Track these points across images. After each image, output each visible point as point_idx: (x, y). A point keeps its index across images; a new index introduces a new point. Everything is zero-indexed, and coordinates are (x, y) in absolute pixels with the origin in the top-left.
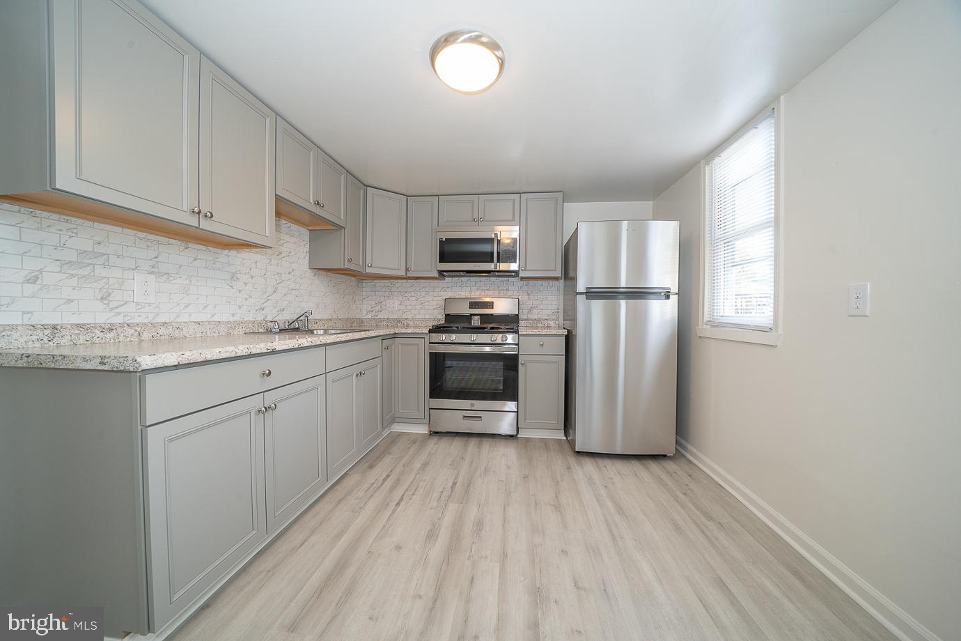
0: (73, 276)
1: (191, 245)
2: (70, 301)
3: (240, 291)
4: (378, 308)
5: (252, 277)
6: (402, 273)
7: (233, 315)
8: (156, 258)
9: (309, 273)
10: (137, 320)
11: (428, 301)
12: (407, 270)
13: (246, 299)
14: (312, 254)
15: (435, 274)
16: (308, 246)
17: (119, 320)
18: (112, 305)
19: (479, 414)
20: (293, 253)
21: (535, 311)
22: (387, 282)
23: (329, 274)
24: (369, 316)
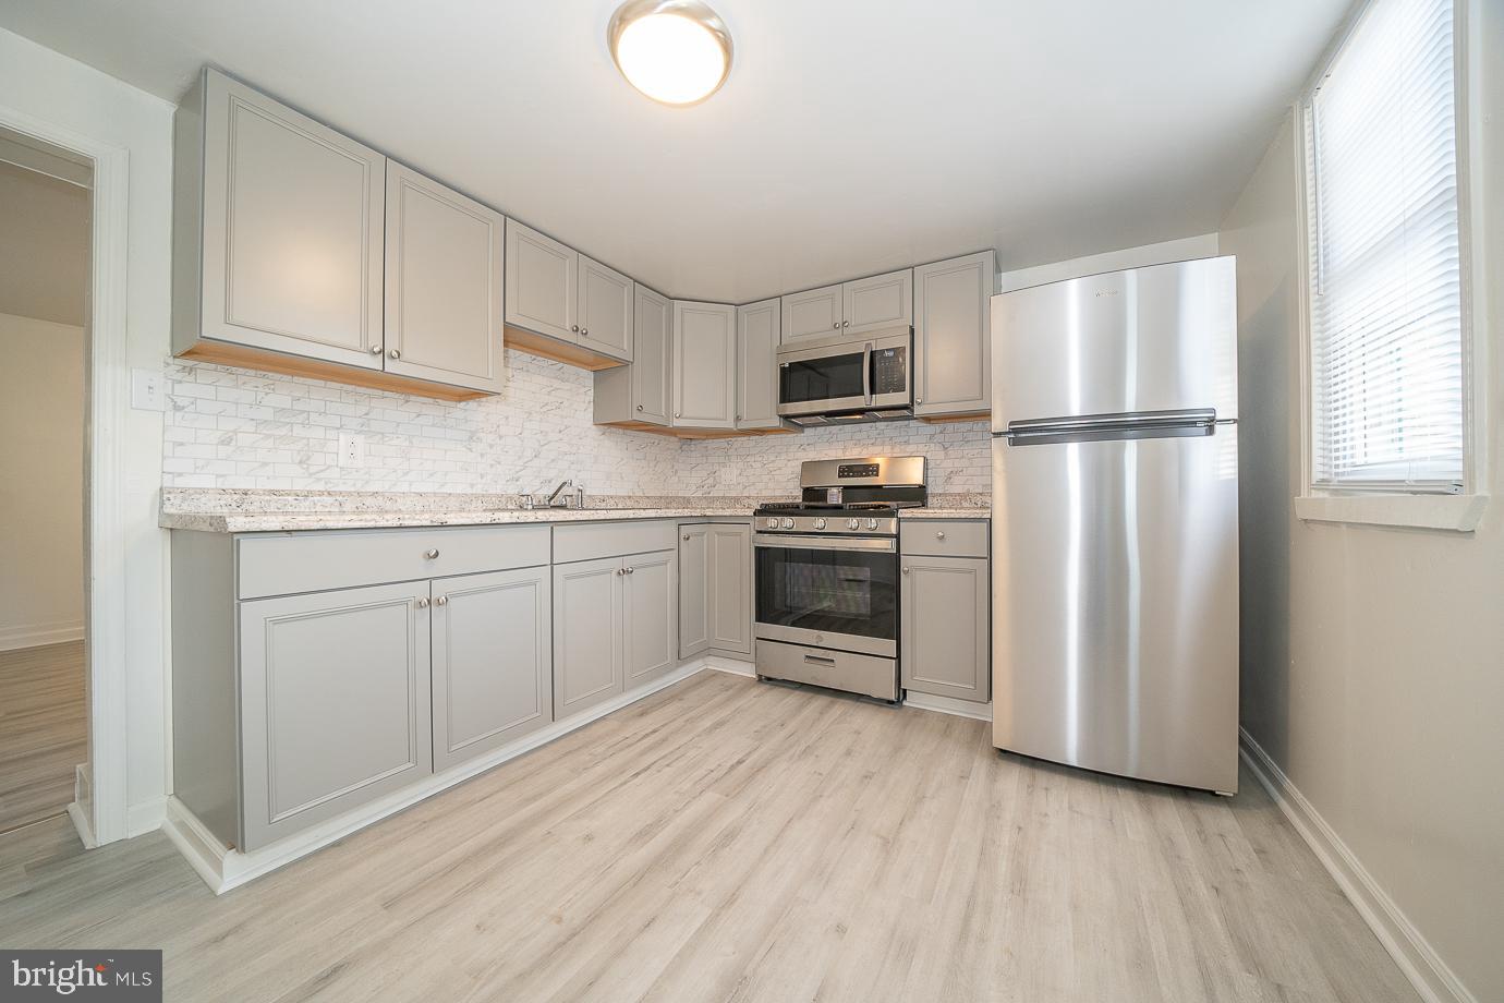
0: (268, 437)
1: (413, 398)
2: (265, 464)
3: (482, 455)
4: (711, 481)
5: (501, 437)
6: (730, 424)
7: (472, 486)
8: (366, 414)
9: (594, 431)
10: (341, 488)
11: (780, 469)
12: (738, 419)
13: (492, 466)
14: (597, 403)
15: (776, 422)
16: (591, 393)
17: (320, 487)
18: (313, 469)
19: (831, 655)
20: (566, 404)
21: (956, 479)
22: (722, 442)
23: (628, 432)
24: (699, 494)
